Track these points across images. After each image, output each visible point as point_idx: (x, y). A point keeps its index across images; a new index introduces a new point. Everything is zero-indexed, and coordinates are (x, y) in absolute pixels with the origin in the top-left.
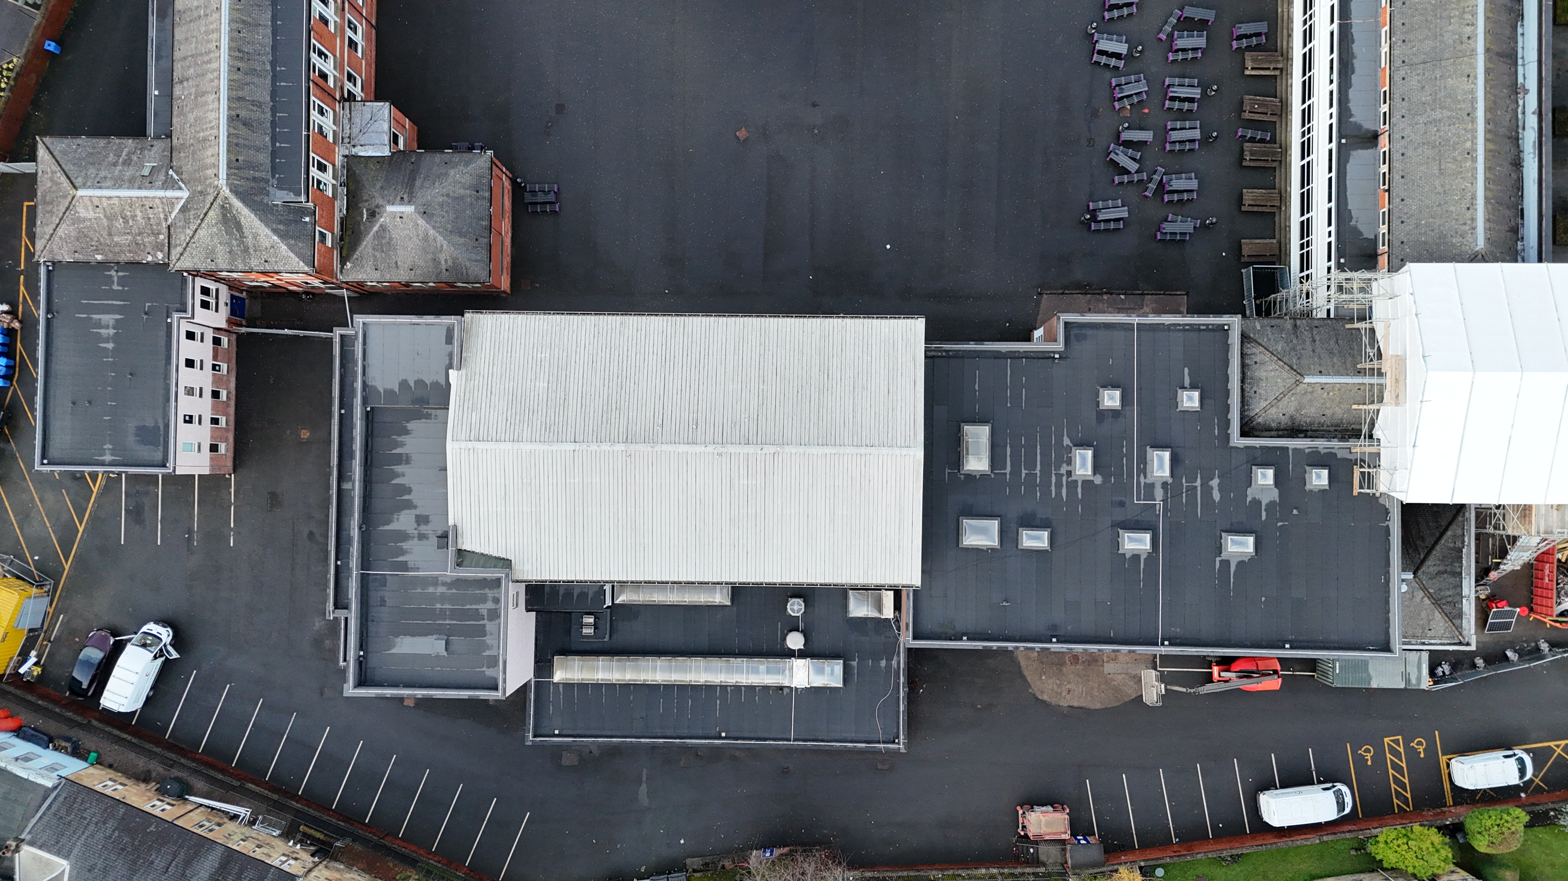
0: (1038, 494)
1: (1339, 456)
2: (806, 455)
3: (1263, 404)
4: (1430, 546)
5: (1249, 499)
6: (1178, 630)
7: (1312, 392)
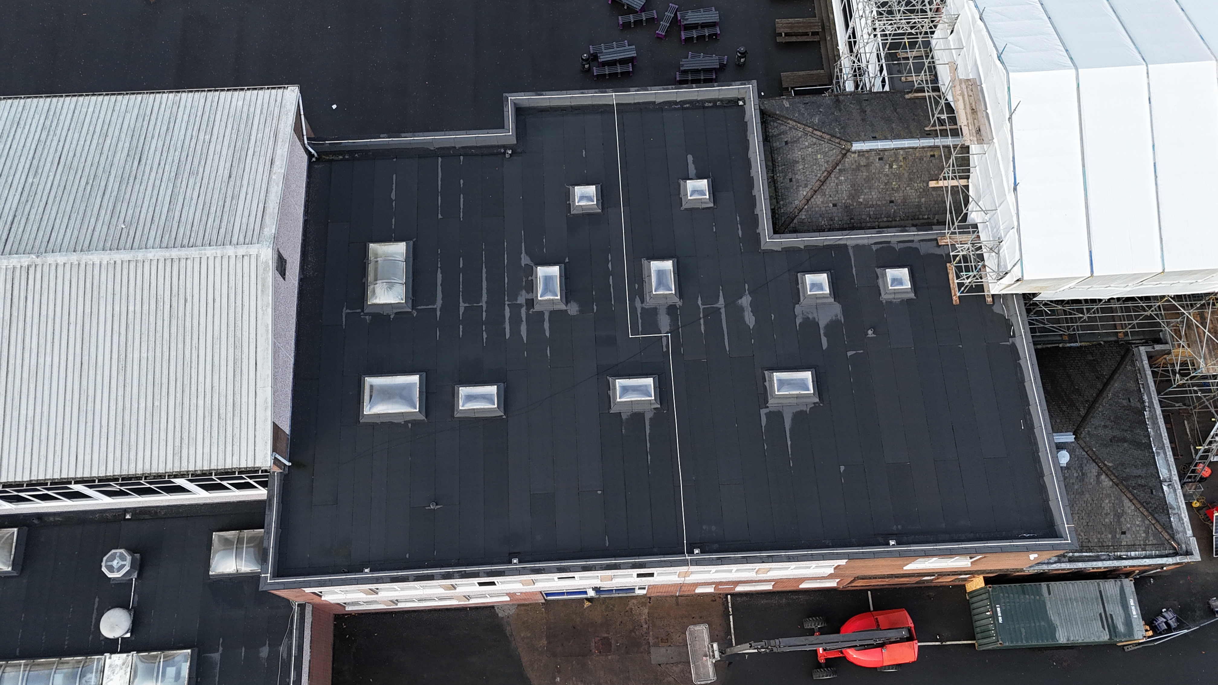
0: (485, 336)
1: (922, 252)
2: (82, 267)
3: (804, 192)
4: (1091, 399)
5: (798, 321)
6: (714, 528)
7: (867, 166)
